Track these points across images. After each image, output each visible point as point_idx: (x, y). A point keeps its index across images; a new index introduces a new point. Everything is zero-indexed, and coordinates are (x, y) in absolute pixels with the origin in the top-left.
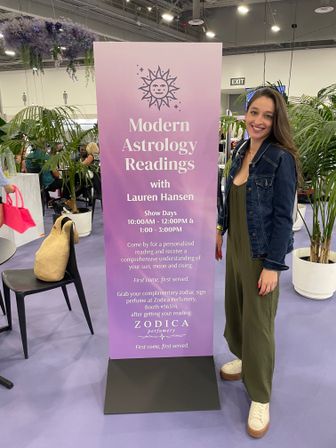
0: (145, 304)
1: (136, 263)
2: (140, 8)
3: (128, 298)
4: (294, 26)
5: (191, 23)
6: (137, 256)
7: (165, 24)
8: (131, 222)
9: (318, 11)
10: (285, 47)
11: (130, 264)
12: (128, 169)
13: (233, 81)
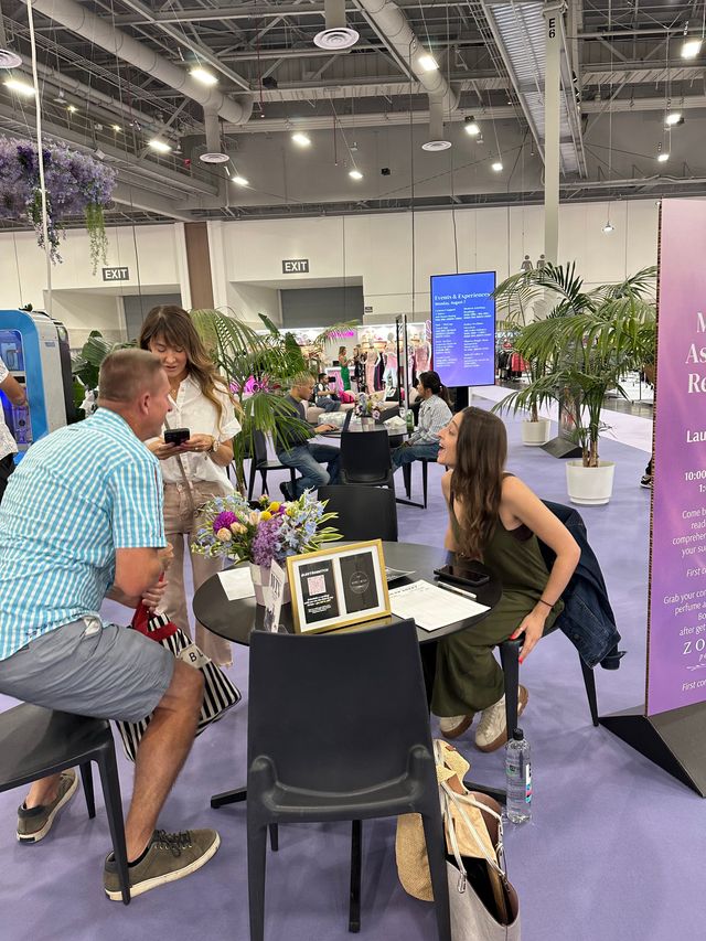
0: (698, 611)
1: (692, 544)
2: (100, 127)
3: (679, 604)
4: (386, 172)
5: (204, 158)
6: (691, 532)
7: (152, 158)
8: (689, 476)
9: (427, 147)
10: (373, 207)
11: (684, 546)
12: (691, 391)
13: (287, 266)
